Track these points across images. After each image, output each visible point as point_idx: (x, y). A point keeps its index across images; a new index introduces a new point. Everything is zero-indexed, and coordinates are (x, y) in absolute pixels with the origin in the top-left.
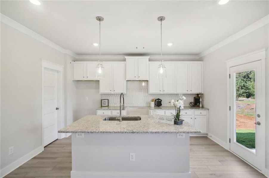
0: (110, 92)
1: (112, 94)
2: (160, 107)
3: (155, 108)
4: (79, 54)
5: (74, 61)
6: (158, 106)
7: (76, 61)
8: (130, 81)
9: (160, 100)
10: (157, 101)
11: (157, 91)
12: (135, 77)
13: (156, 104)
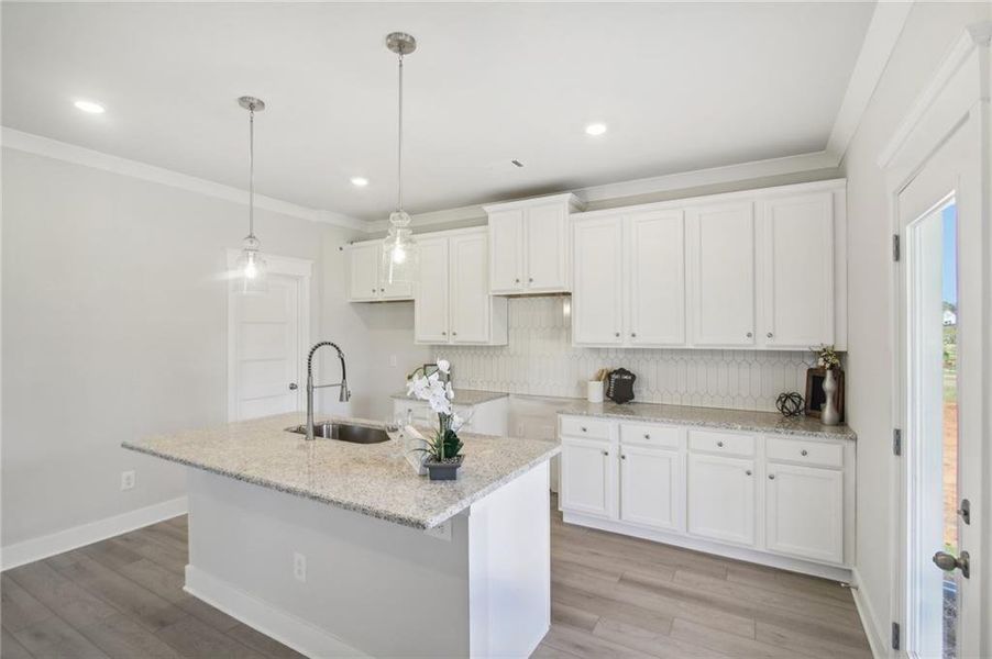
0: (442, 338)
1: (451, 347)
2: (624, 405)
3: (607, 410)
4: (368, 218)
5: (352, 243)
6: (620, 402)
7: (360, 240)
8: (518, 299)
9: (628, 373)
10: (616, 380)
11: (606, 339)
12: (518, 281)
13: (609, 390)
